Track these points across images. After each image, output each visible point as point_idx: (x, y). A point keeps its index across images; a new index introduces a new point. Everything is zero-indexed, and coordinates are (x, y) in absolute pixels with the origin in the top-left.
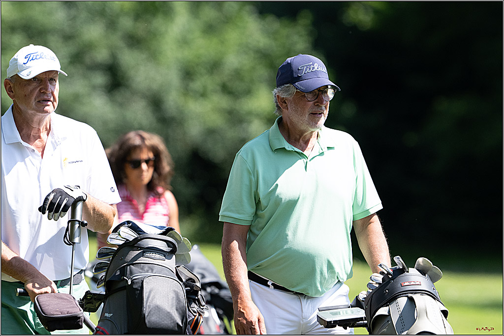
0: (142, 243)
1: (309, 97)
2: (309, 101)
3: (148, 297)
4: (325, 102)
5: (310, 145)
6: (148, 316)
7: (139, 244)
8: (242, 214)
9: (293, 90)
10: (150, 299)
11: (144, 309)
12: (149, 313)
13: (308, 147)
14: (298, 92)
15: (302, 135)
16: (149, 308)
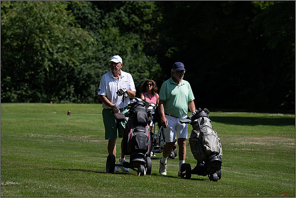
1: (179, 72)
4: (183, 74)
7: (137, 103)
9: (176, 70)
15: (178, 81)
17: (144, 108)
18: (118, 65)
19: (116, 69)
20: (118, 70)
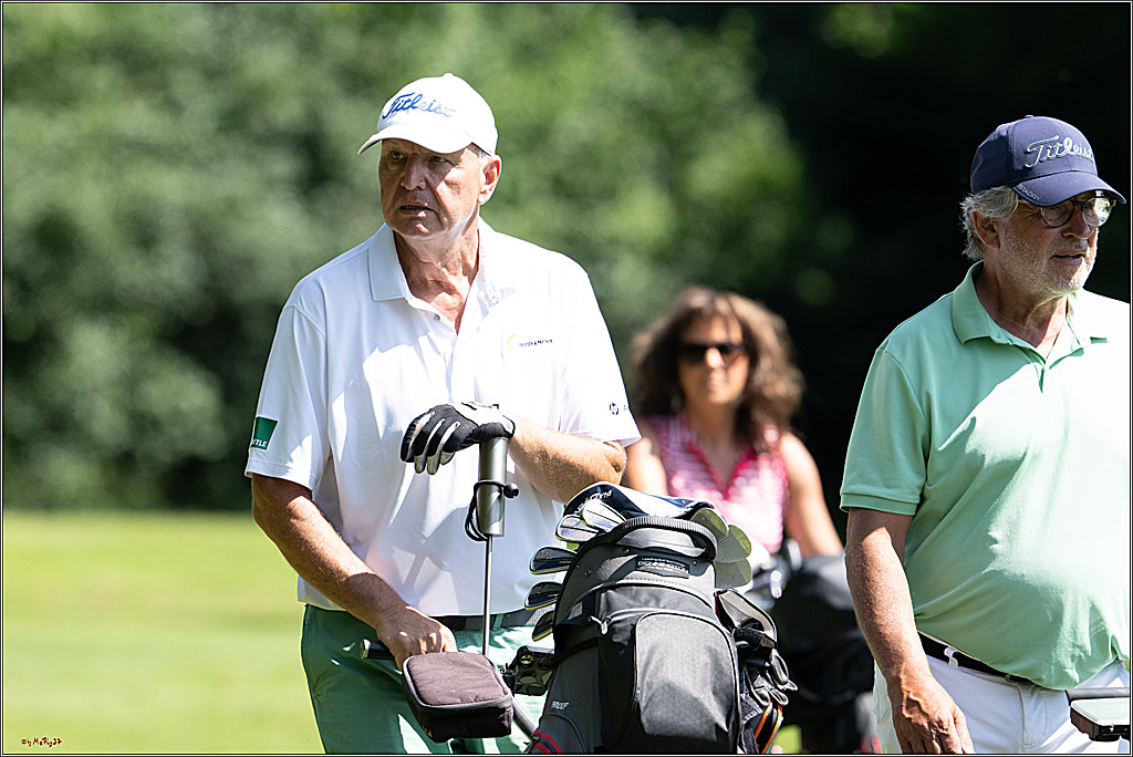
0: (634, 538)
1: (1050, 217)
2: (1050, 227)
3: (647, 665)
4: (1088, 230)
5: (1050, 332)
6: (646, 707)
7: (628, 540)
8: (894, 487)
9: (1012, 200)
10: (651, 667)
11: (638, 692)
12: (650, 699)
13: (1047, 336)
14: (1024, 205)
15: (1033, 307)
16: (649, 688)
17: (703, 584)
18: (453, 174)
19: (440, 214)
20: (460, 221)
